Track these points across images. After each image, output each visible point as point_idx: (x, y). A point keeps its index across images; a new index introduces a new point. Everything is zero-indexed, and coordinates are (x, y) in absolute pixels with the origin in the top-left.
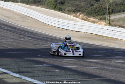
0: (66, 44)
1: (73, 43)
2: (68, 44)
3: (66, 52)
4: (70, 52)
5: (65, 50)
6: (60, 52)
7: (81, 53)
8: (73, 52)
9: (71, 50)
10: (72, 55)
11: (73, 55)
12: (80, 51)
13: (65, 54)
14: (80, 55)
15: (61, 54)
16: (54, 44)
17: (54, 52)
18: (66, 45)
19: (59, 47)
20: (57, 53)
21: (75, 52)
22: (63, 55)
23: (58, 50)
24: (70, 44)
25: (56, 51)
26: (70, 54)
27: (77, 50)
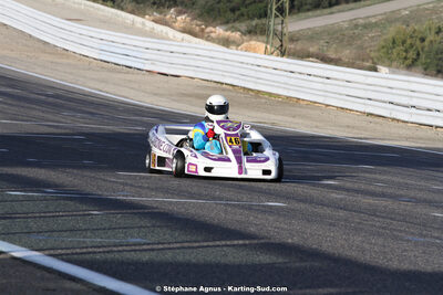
0: (213, 130)
1: (238, 127)
2: (218, 130)
3: (210, 163)
4: (229, 160)
5: (206, 155)
6: (188, 161)
7: (272, 165)
8: (239, 161)
9: (231, 155)
10: (236, 175)
11: (240, 173)
12: (267, 159)
13: (208, 169)
14: (267, 172)
15: (193, 168)
16: (161, 128)
17: (162, 161)
18: (211, 135)
19: (182, 140)
20: (174, 165)
21: (248, 161)
22: (202, 173)
23: (179, 151)
24: (228, 129)
25: (171, 157)
26: (228, 170)
27: (254, 155)
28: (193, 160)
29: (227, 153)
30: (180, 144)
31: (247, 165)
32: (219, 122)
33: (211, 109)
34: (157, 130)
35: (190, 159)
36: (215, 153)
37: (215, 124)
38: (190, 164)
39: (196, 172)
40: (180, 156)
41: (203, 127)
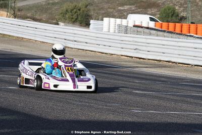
0: (57, 63)
1: (72, 61)
2: (60, 63)
3: (57, 82)
4: (67, 81)
5: (55, 78)
6: (44, 81)
7: (92, 83)
8: (74, 81)
9: (69, 78)
10: (72, 89)
11: (74, 88)
12: (89, 80)
13: (56, 86)
14: (89, 87)
15: (47, 86)
16: (26, 62)
17: (27, 81)
18: (56, 66)
19: (39, 69)
20: (36, 84)
21: (78, 81)
22: (52, 88)
23: (38, 75)
24: (66, 63)
25: (33, 79)
26: (68, 86)
27: (82, 77)
28: (47, 81)
29: (66, 76)
30: (38, 71)
31: (78, 83)
32: (60, 59)
33: (55, 52)
34: (24, 63)
35: (45, 80)
36: (58, 76)
37: (59, 60)
38: (45, 83)
39: (49, 87)
40: (39, 78)
41: (50, 61)
